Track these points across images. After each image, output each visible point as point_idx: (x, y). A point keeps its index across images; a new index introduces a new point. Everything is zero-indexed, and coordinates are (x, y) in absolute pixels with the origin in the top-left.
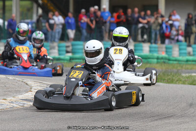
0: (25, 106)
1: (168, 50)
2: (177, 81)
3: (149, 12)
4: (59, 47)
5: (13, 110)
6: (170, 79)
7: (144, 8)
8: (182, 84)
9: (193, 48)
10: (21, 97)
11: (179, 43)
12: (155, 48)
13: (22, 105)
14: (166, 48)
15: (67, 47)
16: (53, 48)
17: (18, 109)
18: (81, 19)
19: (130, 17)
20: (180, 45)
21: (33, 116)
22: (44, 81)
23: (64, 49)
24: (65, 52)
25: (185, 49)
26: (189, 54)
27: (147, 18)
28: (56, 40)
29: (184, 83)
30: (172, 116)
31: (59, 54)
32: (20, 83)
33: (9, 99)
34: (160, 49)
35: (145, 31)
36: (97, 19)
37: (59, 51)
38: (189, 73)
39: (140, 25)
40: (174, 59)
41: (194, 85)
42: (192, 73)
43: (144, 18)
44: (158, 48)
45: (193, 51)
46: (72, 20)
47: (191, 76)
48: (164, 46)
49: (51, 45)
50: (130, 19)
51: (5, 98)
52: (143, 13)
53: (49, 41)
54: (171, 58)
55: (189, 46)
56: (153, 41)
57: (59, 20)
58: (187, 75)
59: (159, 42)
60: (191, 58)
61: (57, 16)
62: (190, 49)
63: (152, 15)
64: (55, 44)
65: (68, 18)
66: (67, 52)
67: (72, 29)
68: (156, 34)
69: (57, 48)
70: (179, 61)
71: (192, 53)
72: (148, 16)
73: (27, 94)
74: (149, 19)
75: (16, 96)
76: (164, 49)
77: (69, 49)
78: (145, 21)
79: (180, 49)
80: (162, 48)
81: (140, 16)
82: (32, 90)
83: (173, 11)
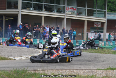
39: (34, 31)
52: (35, 26)
69: (2, 40)
74: (38, 29)
83: (47, 26)
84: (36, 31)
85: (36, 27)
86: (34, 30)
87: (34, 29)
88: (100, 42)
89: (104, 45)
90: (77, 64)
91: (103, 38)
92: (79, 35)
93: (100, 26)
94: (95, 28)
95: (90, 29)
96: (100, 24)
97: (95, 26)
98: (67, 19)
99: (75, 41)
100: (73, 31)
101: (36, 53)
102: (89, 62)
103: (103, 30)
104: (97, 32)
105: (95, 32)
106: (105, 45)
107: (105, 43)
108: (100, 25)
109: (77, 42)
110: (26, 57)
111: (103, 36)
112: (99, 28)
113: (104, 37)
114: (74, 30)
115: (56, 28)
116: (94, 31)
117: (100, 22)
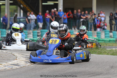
0: (13, 68)
1: (98, 35)
2: (104, 53)
3: (87, 12)
4: (33, 33)
5: (6, 71)
6: (99, 52)
7: (84, 10)
8: (106, 55)
9: (113, 33)
10: (10, 63)
11: (105, 30)
12: (91, 33)
13: (11, 68)
14: (97, 33)
15: (38, 33)
16: (30, 33)
17: (9, 70)
18: (46, 16)
20: (105, 32)
21: (18, 74)
22: (24, 53)
23: (36, 34)
24: (37, 36)
25: (109, 34)
26: (111, 37)
27: (86, 15)
28: (32, 29)
29: (108, 54)
30: (101, 74)
31: (33, 37)
32: (10, 54)
33: (3, 64)
34: (94, 34)
35: (84, 23)
36: (56, 16)
37: (33, 35)
38: (111, 48)
39: (82, 20)
40: (102, 40)
41: (114, 55)
42: (113, 48)
43: (84, 16)
44: (92, 33)
45: (113, 35)
46: (41, 17)
47: (112, 50)
48: (96, 32)
49: (29, 32)
50: (75, 16)
51: (1, 63)
52: (83, 13)
53: (28, 30)
54: (100, 39)
55: (111, 32)
56: (89, 29)
57: (33, 17)
58: (110, 49)
59: (93, 30)
60: (112, 39)
61: (32, 15)
62: (111, 34)
63: (89, 13)
64: (31, 31)
65: (38, 16)
66: (38, 36)
67: (41, 23)
68: (91, 25)
69: (32, 33)
70: (105, 41)
71: (112, 36)
72: (86, 14)
73: (14, 61)
75: (8, 62)
76: (96, 34)
77: (39, 34)
78: (85, 17)
79: (105, 34)
80: (95, 33)
81: (81, 15)
82: (17, 59)
83: (100, 12)
84: (85, 19)
86: (82, 18)
87: (82, 16)
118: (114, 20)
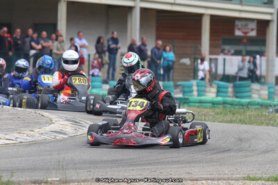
0: (57, 138)
3: (44, 34)
13: (53, 137)
17: (52, 142)
19: (20, 39)
27: (42, 42)
39: (33, 52)
43: (38, 43)
50: (19, 42)
52: (36, 35)
63: (49, 37)
72: (43, 39)
74: (45, 44)
78: (39, 47)
82: (53, 122)
84: (40, 50)
85: (40, 36)
86: (32, 48)
87: (33, 44)
88: (255, 86)
89: (266, 97)
90: (178, 162)
91: (264, 73)
92: (184, 64)
93: (253, 34)
94: (238, 41)
95: (220, 42)
96: (254, 25)
97: (238, 33)
98: (143, 10)
99: (171, 83)
100: (165, 50)
101: (39, 123)
102: (220, 156)
103: (263, 48)
104: (244, 53)
105: (237, 53)
106: (270, 96)
107: (272, 90)
108: (252, 30)
109: (176, 86)
110: (7, 137)
111: (264, 68)
112: (252, 41)
113: (267, 70)
114: (168, 48)
115: (108, 41)
116: (233, 52)
117: (252, 20)
118: (107, 54)
